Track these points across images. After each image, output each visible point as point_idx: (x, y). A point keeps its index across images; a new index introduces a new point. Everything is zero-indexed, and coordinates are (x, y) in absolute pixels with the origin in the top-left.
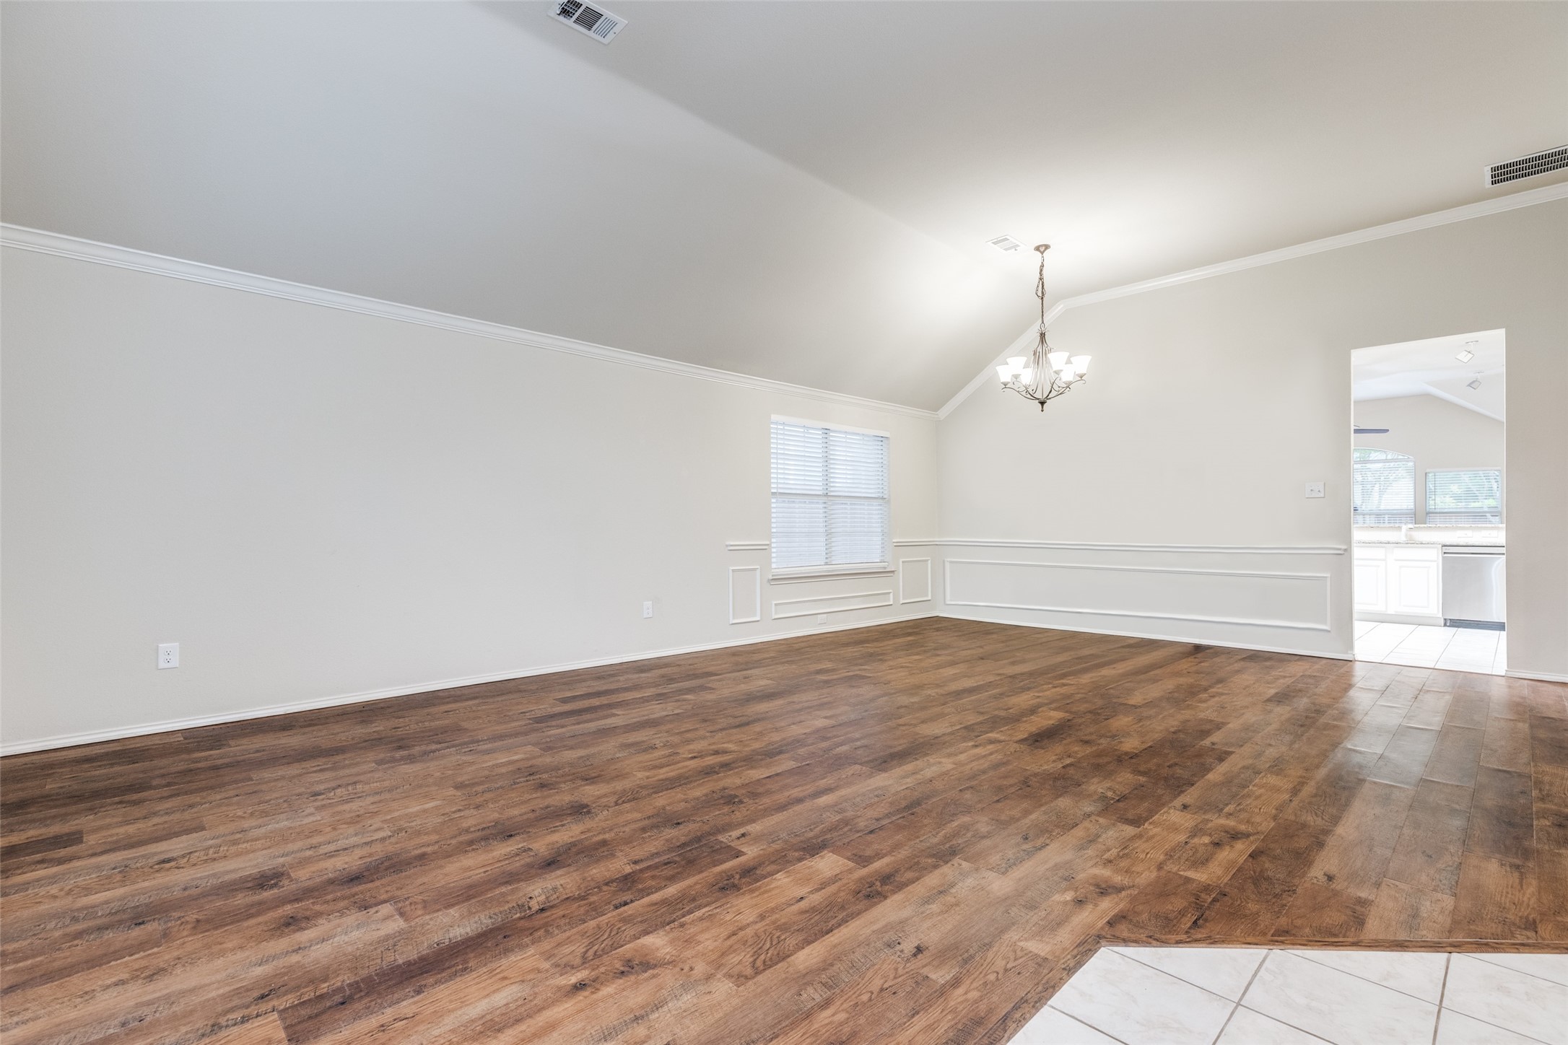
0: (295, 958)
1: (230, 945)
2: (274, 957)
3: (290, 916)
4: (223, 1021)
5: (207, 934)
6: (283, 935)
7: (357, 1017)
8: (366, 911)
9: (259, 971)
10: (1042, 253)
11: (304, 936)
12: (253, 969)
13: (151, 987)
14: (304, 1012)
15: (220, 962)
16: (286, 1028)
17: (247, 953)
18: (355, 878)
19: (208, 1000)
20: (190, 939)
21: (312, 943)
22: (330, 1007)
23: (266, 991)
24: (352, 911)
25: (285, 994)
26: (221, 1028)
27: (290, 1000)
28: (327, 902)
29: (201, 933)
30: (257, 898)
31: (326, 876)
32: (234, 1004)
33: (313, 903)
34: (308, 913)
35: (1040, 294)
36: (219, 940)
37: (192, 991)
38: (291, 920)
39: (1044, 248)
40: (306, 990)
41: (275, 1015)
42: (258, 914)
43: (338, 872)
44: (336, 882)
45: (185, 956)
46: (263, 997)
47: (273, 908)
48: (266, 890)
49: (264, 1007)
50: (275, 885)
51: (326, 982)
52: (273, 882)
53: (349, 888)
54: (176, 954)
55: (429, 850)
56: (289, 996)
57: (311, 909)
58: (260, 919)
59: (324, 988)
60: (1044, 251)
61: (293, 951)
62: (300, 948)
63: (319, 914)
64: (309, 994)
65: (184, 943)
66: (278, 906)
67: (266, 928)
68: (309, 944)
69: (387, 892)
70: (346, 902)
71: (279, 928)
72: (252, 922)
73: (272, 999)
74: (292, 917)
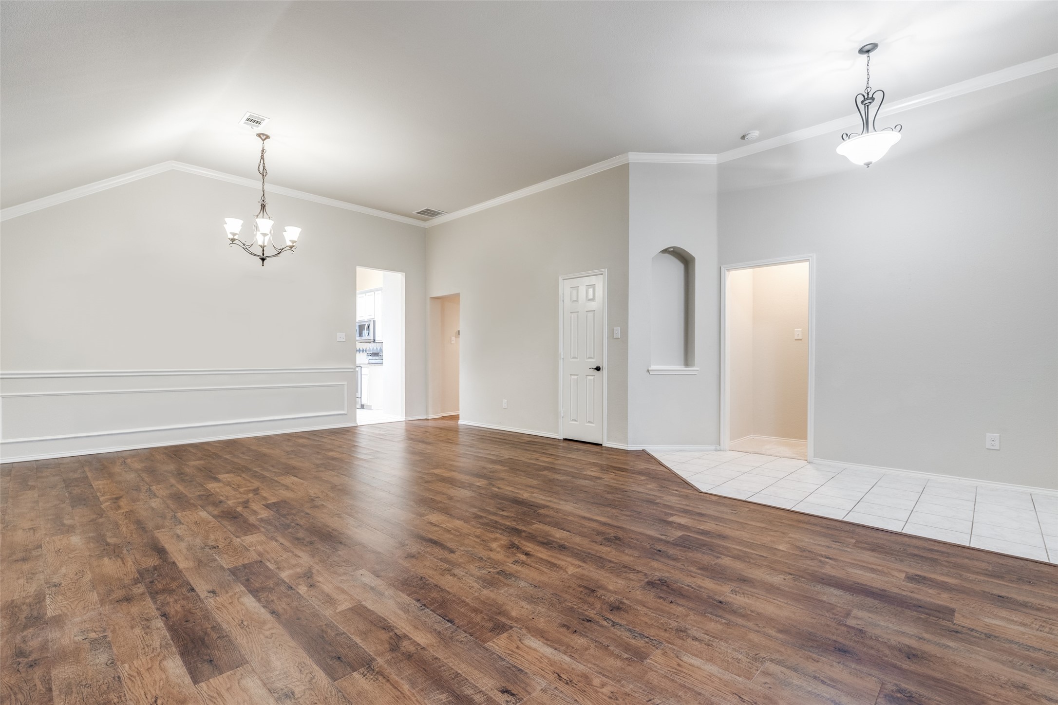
0: (927, 636)
1: (962, 670)
2: (937, 644)
3: (909, 660)
4: (983, 636)
5: (975, 691)
6: (923, 652)
7: (918, 600)
8: (863, 629)
9: (951, 644)
10: (263, 140)
11: (913, 643)
12: (954, 647)
13: (1024, 680)
14: (941, 615)
15: (973, 664)
16: (953, 615)
17: (953, 657)
18: (842, 651)
19: (987, 650)
20: (990, 696)
21: (911, 636)
22: (926, 609)
23: (953, 633)
24: (870, 635)
25: (944, 626)
26: (985, 634)
27: (943, 622)
28: (878, 651)
29: (979, 694)
30: (922, 691)
31: (858, 667)
32: (974, 639)
33: (886, 656)
34: (896, 653)
35: (261, 170)
36: (968, 679)
37: (996, 660)
38: (910, 657)
39: (265, 137)
40: (932, 621)
41: (955, 622)
42: (929, 677)
43: (847, 664)
44: (856, 658)
45: (996, 685)
46: (957, 632)
47: (915, 674)
48: (909, 692)
49: (959, 628)
50: (900, 691)
51: (920, 617)
52: (899, 695)
53: (854, 648)
54: (1003, 692)
55: (772, 632)
56: (943, 624)
57: (892, 653)
58: (930, 673)
59: (923, 616)
60: (265, 139)
61: (925, 640)
62: (920, 638)
63: (891, 648)
64: (932, 619)
65: (994, 695)
66: (911, 672)
67: (931, 664)
68: (913, 637)
69: (837, 629)
70: (866, 642)
71: (922, 658)
72: (937, 675)
73: (952, 628)
74: (909, 658)
